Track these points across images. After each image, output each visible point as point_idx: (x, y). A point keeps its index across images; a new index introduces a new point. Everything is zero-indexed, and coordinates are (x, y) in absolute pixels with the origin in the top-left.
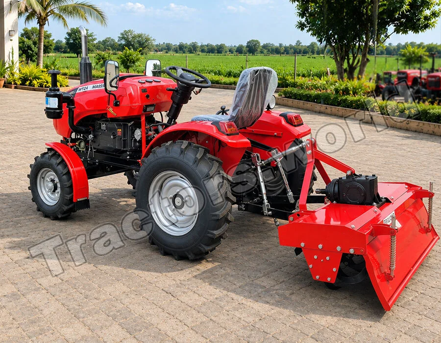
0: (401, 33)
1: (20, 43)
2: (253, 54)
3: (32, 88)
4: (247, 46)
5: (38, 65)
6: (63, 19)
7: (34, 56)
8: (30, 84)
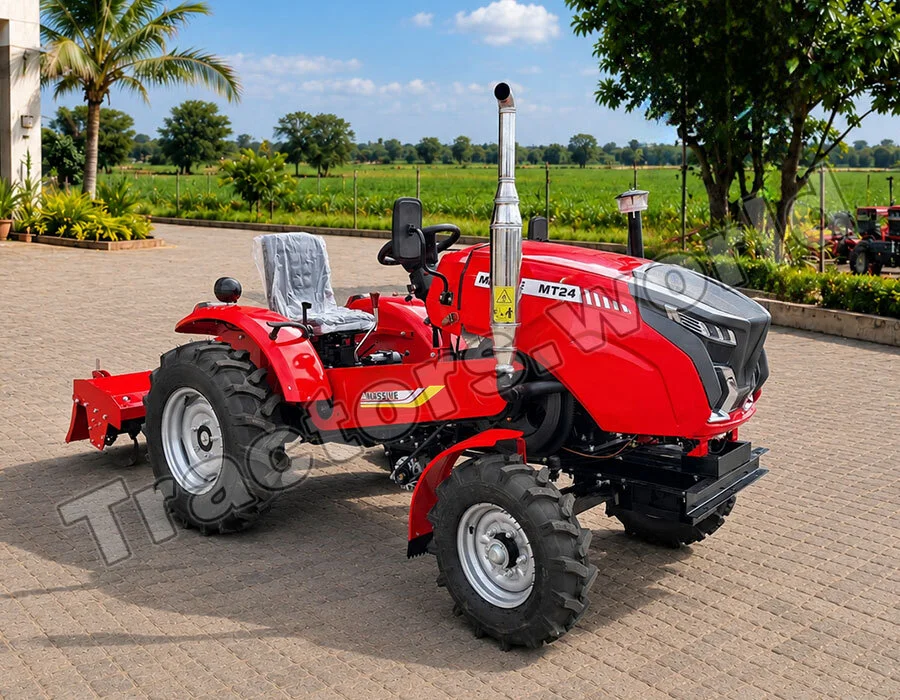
0: (890, 111)
1: (44, 142)
2: (582, 163)
3: (70, 240)
4: (571, 147)
5: (84, 190)
6: (141, 88)
7: (75, 172)
8: (67, 233)
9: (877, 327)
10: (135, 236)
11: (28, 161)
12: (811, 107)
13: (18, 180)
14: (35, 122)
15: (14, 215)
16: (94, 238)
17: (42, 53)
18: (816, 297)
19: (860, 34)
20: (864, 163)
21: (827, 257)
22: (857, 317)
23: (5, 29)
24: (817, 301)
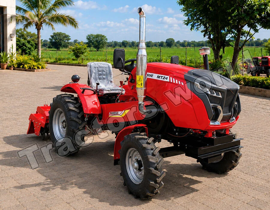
2: (170, 47)
3: (24, 69)
4: (166, 42)
8: (23, 67)
9: (259, 91)
10: (42, 68)
11: (12, 47)
12: (243, 26)
13: (9, 53)
14: (14, 36)
15: (8, 62)
16: (31, 68)
17: (16, 16)
18: (242, 83)
19: (258, 5)
20: (252, 45)
21: (245, 71)
22: (254, 89)
23: (6, 9)
24: (242, 84)
